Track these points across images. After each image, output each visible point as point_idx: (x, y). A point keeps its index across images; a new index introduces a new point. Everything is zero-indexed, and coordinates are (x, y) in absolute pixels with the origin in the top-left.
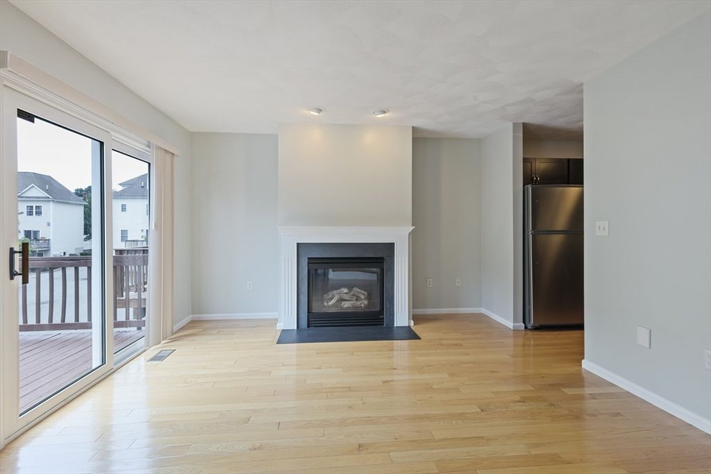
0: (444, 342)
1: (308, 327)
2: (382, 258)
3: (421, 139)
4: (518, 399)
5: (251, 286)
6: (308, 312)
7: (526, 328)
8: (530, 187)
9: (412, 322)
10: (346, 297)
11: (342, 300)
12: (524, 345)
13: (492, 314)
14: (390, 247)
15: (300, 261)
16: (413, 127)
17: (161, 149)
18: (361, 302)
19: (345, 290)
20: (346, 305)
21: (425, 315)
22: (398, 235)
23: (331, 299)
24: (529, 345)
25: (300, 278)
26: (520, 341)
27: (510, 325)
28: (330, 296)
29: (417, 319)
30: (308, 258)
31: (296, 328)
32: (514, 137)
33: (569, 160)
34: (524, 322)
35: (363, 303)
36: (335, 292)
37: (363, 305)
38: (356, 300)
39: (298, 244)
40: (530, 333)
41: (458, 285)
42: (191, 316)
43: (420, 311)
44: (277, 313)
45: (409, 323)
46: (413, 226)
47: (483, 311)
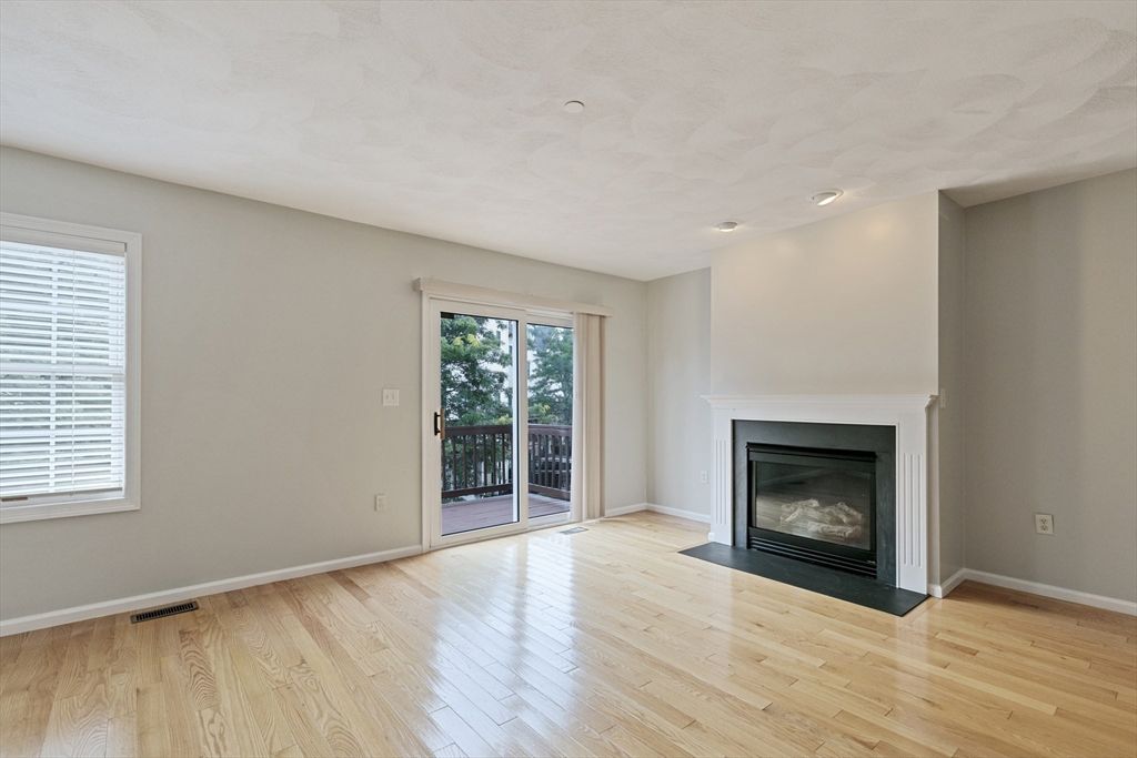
1: (749, 547)
2: (873, 454)
6: (749, 525)
10: (812, 514)
14: (888, 433)
15: (737, 447)
17: (583, 314)
18: (840, 527)
20: (813, 527)
22: (902, 410)
23: (791, 513)
25: (737, 471)
30: (748, 443)
31: (730, 544)
35: (846, 530)
37: (845, 535)
38: (832, 523)
39: (734, 422)
42: (646, 504)
44: (708, 516)
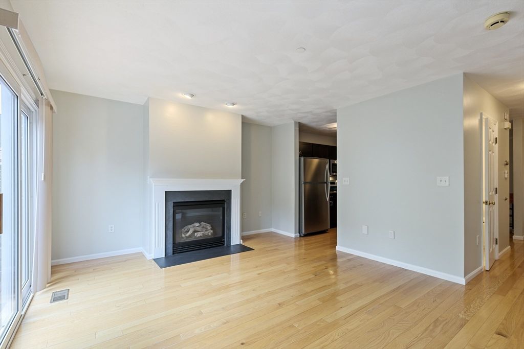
0: (267, 249)
1: (173, 254)
2: (224, 200)
3: (246, 123)
4: (325, 268)
5: (113, 228)
6: (173, 243)
7: (300, 236)
8: (302, 159)
9: (242, 241)
10: (198, 229)
11: (195, 231)
12: (299, 246)
13: (280, 231)
14: (229, 193)
15: (167, 205)
16: (242, 115)
19: (197, 224)
20: (198, 235)
21: (249, 235)
22: (233, 185)
23: (188, 232)
24: (303, 245)
25: (167, 218)
26: (297, 244)
27: (293, 235)
28: (186, 230)
29: (244, 238)
30: (174, 203)
31: (164, 256)
32: (295, 129)
33: (313, 144)
34: (299, 233)
35: (209, 232)
36: (189, 226)
37: (210, 234)
38: (206, 231)
39: (166, 192)
40: (302, 238)
41: (260, 215)
43: (246, 233)
45: (240, 242)
46: (242, 178)
47: (273, 230)
